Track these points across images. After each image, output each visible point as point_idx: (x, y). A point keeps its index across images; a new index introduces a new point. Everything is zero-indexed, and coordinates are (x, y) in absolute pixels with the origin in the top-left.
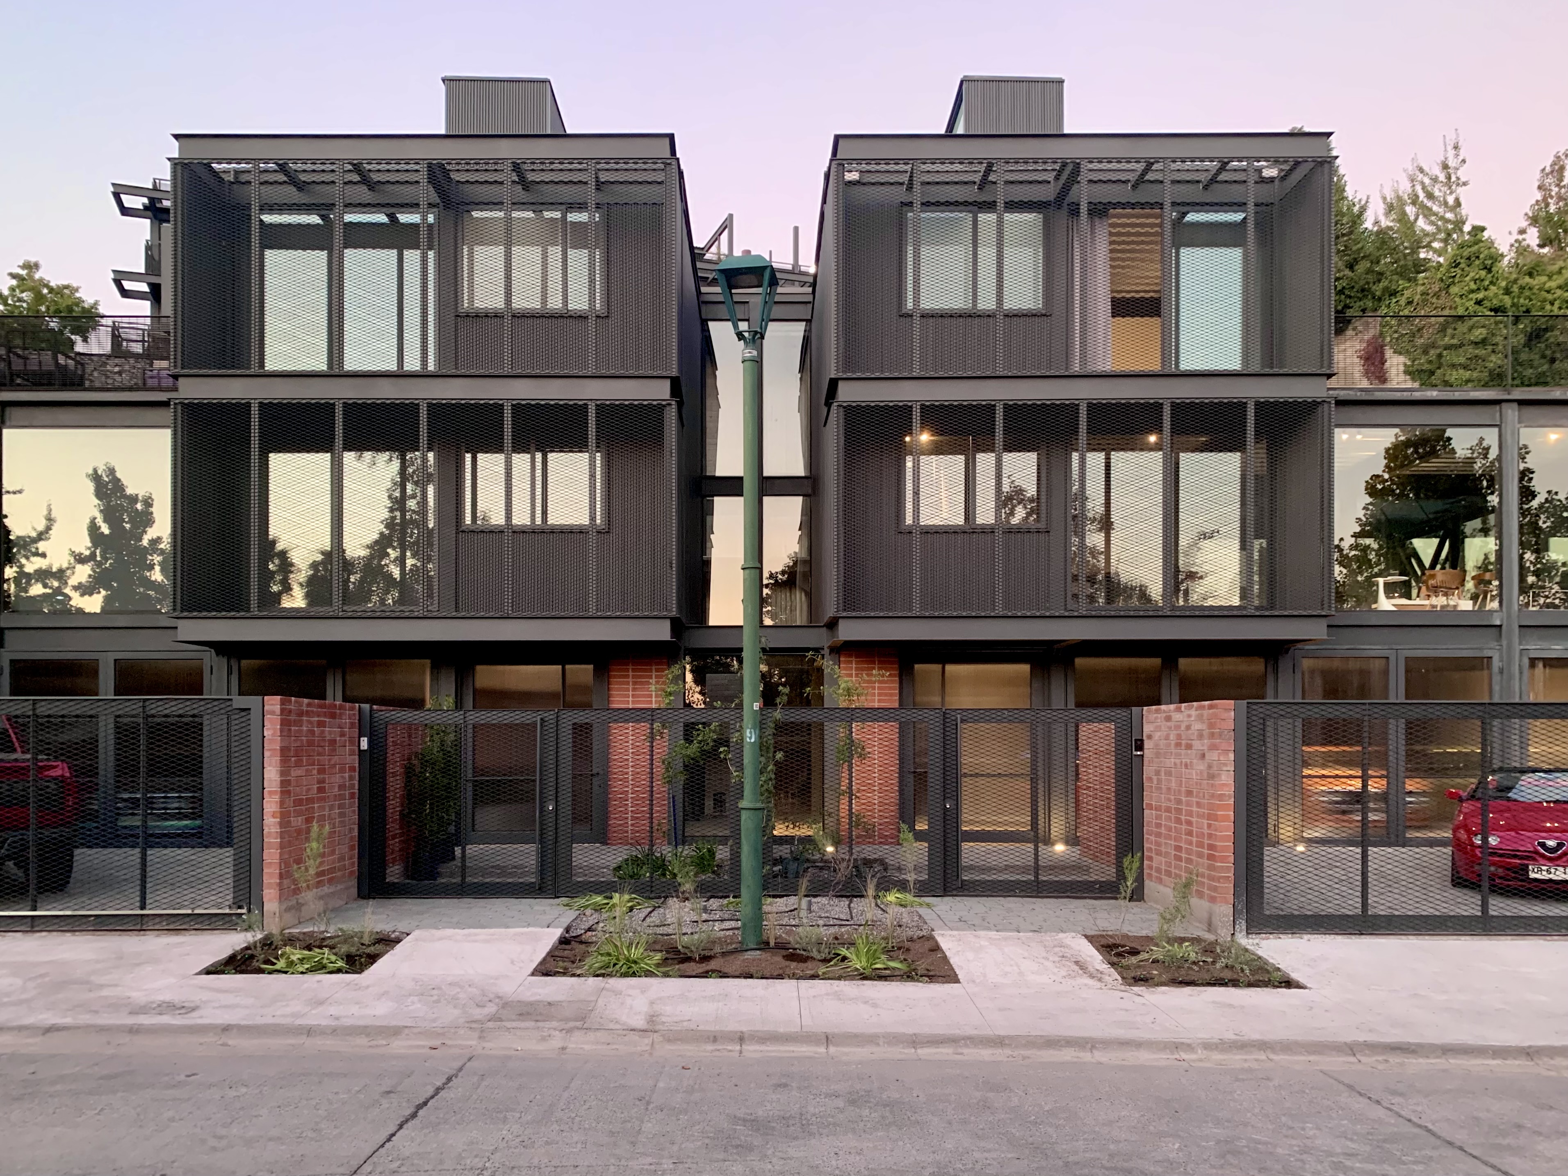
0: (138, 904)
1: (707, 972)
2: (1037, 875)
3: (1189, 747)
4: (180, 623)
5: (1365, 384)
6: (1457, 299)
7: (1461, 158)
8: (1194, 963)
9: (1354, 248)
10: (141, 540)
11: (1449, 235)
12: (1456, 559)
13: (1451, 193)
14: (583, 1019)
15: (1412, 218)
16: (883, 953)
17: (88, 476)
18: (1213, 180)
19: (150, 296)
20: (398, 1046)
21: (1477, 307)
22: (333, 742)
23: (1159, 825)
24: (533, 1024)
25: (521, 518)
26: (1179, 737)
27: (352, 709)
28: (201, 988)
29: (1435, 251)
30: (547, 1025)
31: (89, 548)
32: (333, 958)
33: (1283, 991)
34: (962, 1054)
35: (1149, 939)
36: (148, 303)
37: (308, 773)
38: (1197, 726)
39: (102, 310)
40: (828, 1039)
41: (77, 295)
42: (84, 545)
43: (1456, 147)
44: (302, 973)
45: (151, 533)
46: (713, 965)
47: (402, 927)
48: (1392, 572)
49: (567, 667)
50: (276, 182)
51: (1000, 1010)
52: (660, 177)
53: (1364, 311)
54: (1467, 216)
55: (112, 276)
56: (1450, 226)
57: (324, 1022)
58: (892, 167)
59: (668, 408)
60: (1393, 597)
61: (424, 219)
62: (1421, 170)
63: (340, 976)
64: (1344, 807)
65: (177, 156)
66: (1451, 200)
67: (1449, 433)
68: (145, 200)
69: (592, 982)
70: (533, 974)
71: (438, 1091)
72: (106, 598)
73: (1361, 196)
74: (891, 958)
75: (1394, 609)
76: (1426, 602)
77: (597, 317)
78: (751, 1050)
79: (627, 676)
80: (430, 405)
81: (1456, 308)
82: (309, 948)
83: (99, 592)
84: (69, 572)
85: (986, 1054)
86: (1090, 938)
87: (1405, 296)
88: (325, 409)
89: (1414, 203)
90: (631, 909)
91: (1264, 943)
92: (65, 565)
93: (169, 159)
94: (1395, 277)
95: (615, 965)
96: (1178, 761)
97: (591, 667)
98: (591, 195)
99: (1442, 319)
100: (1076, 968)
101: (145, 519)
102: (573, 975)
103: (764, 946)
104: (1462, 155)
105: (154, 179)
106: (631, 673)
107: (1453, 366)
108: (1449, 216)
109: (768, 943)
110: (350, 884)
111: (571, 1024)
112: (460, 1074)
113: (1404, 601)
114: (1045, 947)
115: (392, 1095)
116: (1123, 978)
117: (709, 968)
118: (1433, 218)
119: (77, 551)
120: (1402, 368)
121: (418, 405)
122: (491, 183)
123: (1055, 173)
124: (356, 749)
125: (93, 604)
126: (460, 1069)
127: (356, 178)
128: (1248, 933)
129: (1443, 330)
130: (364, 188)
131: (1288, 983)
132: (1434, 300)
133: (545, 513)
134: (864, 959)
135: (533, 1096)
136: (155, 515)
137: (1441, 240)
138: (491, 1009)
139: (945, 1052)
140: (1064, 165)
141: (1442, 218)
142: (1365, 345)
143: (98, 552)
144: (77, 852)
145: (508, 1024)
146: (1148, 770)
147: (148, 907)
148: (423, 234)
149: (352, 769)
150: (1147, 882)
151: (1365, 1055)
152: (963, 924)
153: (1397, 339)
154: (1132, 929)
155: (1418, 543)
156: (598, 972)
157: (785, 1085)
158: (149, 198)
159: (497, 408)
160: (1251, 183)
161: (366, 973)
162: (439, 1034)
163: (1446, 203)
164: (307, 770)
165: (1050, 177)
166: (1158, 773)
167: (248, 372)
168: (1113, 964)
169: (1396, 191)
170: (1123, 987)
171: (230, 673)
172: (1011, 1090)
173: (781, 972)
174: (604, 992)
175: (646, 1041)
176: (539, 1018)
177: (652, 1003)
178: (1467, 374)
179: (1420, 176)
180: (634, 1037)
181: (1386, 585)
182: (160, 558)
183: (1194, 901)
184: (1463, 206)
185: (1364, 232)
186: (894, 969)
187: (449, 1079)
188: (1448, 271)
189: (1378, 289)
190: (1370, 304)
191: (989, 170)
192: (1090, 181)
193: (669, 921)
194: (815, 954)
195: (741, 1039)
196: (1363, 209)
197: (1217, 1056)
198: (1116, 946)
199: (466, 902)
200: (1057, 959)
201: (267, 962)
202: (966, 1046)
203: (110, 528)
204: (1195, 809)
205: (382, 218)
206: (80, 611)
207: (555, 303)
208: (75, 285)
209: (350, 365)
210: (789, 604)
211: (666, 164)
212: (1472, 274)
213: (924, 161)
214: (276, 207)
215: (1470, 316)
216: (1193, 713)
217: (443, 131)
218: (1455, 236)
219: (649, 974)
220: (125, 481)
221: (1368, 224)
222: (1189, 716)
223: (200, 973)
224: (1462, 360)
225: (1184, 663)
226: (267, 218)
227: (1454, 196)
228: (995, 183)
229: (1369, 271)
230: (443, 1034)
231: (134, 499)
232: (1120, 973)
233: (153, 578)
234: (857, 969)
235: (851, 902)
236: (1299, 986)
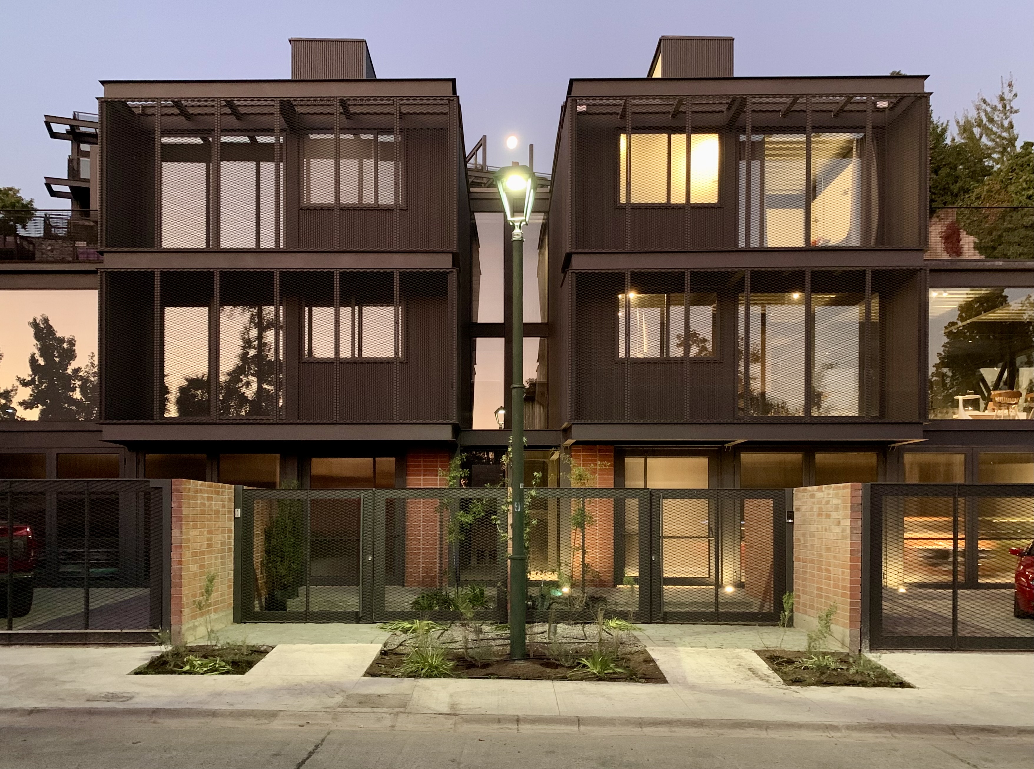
0: (84, 626)
1: (487, 675)
2: (717, 607)
3: (828, 516)
4: (105, 428)
5: (945, 256)
6: (1013, 195)
7: (1013, 93)
8: (834, 670)
9: (938, 159)
10: (66, 369)
11: (1005, 149)
12: (1012, 383)
13: (1006, 118)
14: (405, 706)
15: (978, 137)
16: (612, 663)
17: (30, 323)
18: (842, 110)
19: (71, 195)
20: (277, 724)
21: (1028, 200)
22: (217, 512)
23: (805, 573)
24: (369, 710)
25: (346, 353)
26: (820, 509)
27: (230, 488)
28: (133, 683)
29: (994, 160)
30: (379, 710)
31: (31, 376)
32: (223, 664)
33: (900, 689)
34: (675, 732)
35: (799, 653)
36: (69, 201)
37: (201, 533)
38: (835, 501)
39: (36, 205)
40: (579, 721)
41: (19, 195)
42: (26, 373)
43: (1010, 85)
44: (202, 674)
45: (74, 365)
46: (490, 670)
47: (268, 641)
48: (968, 391)
49: (377, 459)
50: (172, 114)
51: (699, 702)
52: (445, 109)
53: (945, 203)
54: (1018, 135)
55: (44, 181)
56: (1005, 142)
57: (223, 707)
58: (611, 102)
59: (450, 274)
60: (968, 410)
61: (277, 140)
62: (985, 102)
63: (229, 676)
64: (935, 561)
65: (103, 96)
66: (1006, 123)
67: (1007, 292)
68: (68, 127)
69: (408, 683)
70: (364, 676)
71: (311, 754)
72: (42, 412)
73: (943, 120)
74: (618, 666)
75: (971, 418)
76: (993, 414)
77: (401, 210)
78: (526, 728)
79: (420, 466)
80: (282, 273)
81: (1012, 202)
82: (205, 657)
83: (37, 407)
84: (12, 394)
85: (692, 732)
86: (758, 652)
87: (975, 193)
88: (207, 275)
89: (979, 126)
90: (428, 631)
91: (884, 656)
92: (10, 388)
93: (97, 98)
94: (968, 179)
95: (422, 669)
96: (820, 527)
97: (394, 459)
98: (397, 123)
99: (1002, 210)
100: (750, 673)
101: (70, 355)
102: (393, 676)
103: (526, 657)
104: (1014, 91)
105: (74, 112)
106: (422, 464)
107: (1010, 243)
108: (1005, 134)
109: (529, 655)
110: (228, 612)
111: (397, 710)
112: (324, 743)
113: (976, 413)
114: (727, 658)
115: (278, 757)
116: (784, 680)
117: (488, 672)
118: (993, 137)
119: (22, 378)
120: (972, 245)
121: (273, 272)
122: (325, 114)
123: (727, 106)
124: (233, 516)
125: (33, 415)
126: (323, 740)
127: (228, 111)
128: (871, 650)
129: (1003, 217)
130: (233, 118)
131: (902, 684)
132: (997, 196)
133: (360, 349)
134: (599, 667)
135: (377, 758)
136: (76, 352)
137: (999, 152)
138: (339, 699)
139: (663, 731)
140: (734, 100)
141: (1000, 136)
142: (945, 228)
143: (37, 378)
144: (35, 590)
145: (351, 709)
146: (797, 534)
147: (90, 628)
148: (277, 149)
149: (230, 531)
150: (795, 613)
151: (962, 734)
152: (667, 642)
153: (969, 224)
154: (788, 646)
155: (986, 372)
156: (411, 674)
157: (553, 752)
158: (71, 126)
159: (329, 275)
160: (869, 112)
161: (247, 674)
162: (304, 716)
163: (1002, 126)
164: (200, 531)
165: (724, 108)
166: (804, 535)
167: (152, 249)
168: (776, 671)
169: (966, 117)
170: (784, 687)
171: (138, 463)
172: (713, 757)
173: (540, 675)
174: (417, 688)
175: (451, 721)
176: (373, 705)
177: (451, 696)
178: (1020, 250)
179: (984, 106)
180: (442, 719)
181: (964, 401)
182: (80, 383)
183: (833, 627)
184: (1014, 128)
185: (945, 147)
186: (620, 673)
187: (317, 747)
188: (1007, 174)
189: (955, 188)
190: (949, 199)
191: (680, 103)
192: (753, 111)
193: (457, 639)
194: (563, 662)
195: (518, 721)
196: (944, 130)
197: (856, 735)
198: (778, 657)
199: (310, 626)
200: (735, 667)
201: (176, 666)
202: (677, 726)
203: (45, 360)
204: (832, 561)
205: (246, 139)
206: (23, 421)
207: (369, 199)
208: (17, 188)
209: (224, 244)
210: (531, 415)
211: (449, 100)
212: (1024, 177)
213: (634, 97)
214: (173, 132)
215: (1023, 208)
216: (831, 492)
217: (289, 78)
218: (1009, 149)
219: (446, 676)
220: (55, 328)
221: (948, 141)
222: (829, 494)
223: (130, 674)
224: (1017, 239)
225: (820, 457)
226: (165, 140)
227: (1008, 120)
228: (685, 113)
229: (949, 175)
230: (308, 716)
231: (62, 340)
232: (781, 677)
233: (75, 397)
234: (594, 674)
235: (584, 627)
236: (909, 686)
